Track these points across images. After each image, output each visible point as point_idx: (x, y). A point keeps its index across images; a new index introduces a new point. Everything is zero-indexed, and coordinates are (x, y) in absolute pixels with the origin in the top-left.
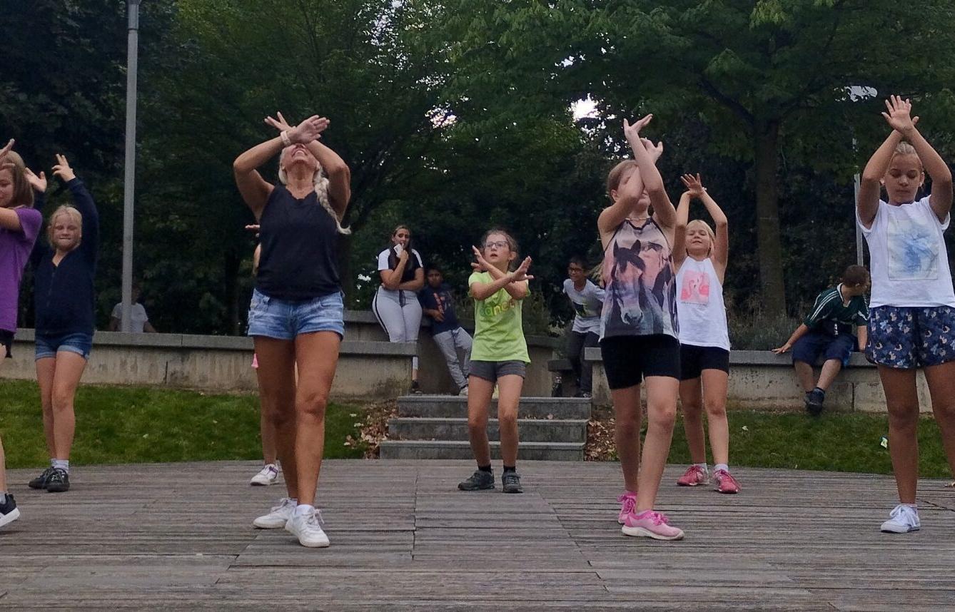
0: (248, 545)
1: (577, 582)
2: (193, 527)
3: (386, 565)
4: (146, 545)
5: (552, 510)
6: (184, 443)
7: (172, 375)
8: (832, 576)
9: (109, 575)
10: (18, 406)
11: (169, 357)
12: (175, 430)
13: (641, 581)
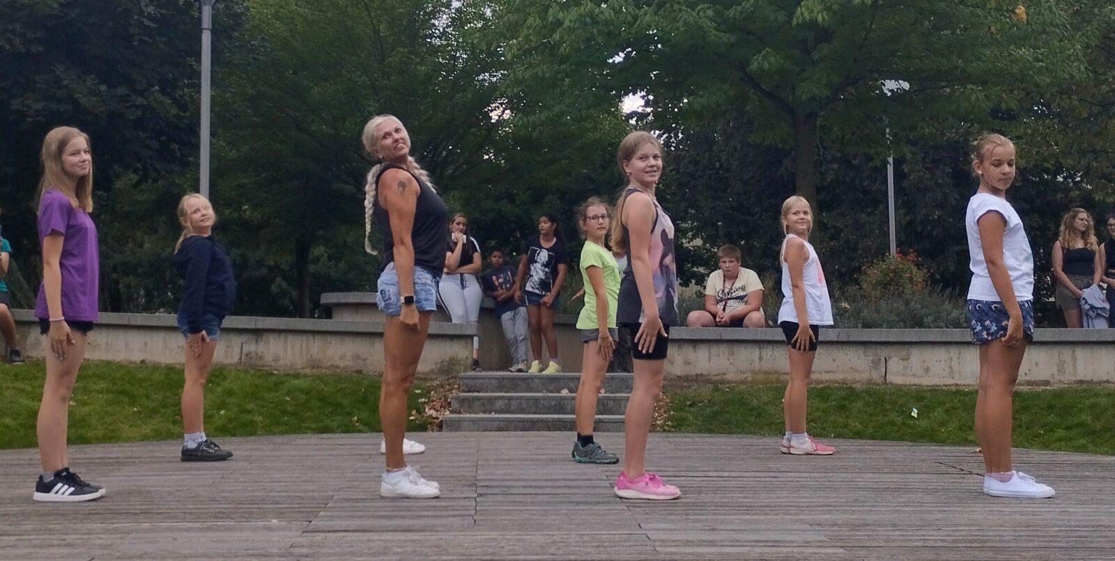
0: (320, 512)
1: (628, 544)
2: (268, 496)
3: (449, 529)
4: (224, 513)
5: (605, 478)
6: (259, 418)
7: (247, 355)
8: (866, 535)
9: (189, 541)
10: (102, 385)
11: (244, 338)
12: (250, 406)
13: (688, 541)
